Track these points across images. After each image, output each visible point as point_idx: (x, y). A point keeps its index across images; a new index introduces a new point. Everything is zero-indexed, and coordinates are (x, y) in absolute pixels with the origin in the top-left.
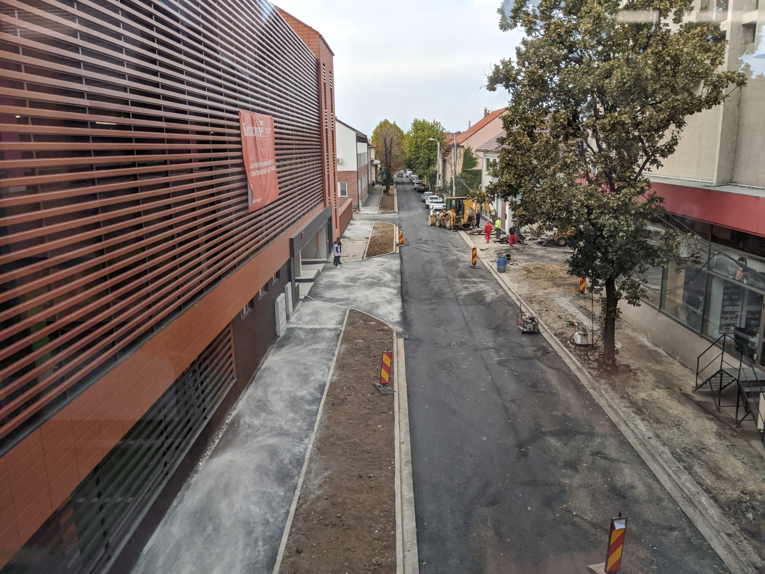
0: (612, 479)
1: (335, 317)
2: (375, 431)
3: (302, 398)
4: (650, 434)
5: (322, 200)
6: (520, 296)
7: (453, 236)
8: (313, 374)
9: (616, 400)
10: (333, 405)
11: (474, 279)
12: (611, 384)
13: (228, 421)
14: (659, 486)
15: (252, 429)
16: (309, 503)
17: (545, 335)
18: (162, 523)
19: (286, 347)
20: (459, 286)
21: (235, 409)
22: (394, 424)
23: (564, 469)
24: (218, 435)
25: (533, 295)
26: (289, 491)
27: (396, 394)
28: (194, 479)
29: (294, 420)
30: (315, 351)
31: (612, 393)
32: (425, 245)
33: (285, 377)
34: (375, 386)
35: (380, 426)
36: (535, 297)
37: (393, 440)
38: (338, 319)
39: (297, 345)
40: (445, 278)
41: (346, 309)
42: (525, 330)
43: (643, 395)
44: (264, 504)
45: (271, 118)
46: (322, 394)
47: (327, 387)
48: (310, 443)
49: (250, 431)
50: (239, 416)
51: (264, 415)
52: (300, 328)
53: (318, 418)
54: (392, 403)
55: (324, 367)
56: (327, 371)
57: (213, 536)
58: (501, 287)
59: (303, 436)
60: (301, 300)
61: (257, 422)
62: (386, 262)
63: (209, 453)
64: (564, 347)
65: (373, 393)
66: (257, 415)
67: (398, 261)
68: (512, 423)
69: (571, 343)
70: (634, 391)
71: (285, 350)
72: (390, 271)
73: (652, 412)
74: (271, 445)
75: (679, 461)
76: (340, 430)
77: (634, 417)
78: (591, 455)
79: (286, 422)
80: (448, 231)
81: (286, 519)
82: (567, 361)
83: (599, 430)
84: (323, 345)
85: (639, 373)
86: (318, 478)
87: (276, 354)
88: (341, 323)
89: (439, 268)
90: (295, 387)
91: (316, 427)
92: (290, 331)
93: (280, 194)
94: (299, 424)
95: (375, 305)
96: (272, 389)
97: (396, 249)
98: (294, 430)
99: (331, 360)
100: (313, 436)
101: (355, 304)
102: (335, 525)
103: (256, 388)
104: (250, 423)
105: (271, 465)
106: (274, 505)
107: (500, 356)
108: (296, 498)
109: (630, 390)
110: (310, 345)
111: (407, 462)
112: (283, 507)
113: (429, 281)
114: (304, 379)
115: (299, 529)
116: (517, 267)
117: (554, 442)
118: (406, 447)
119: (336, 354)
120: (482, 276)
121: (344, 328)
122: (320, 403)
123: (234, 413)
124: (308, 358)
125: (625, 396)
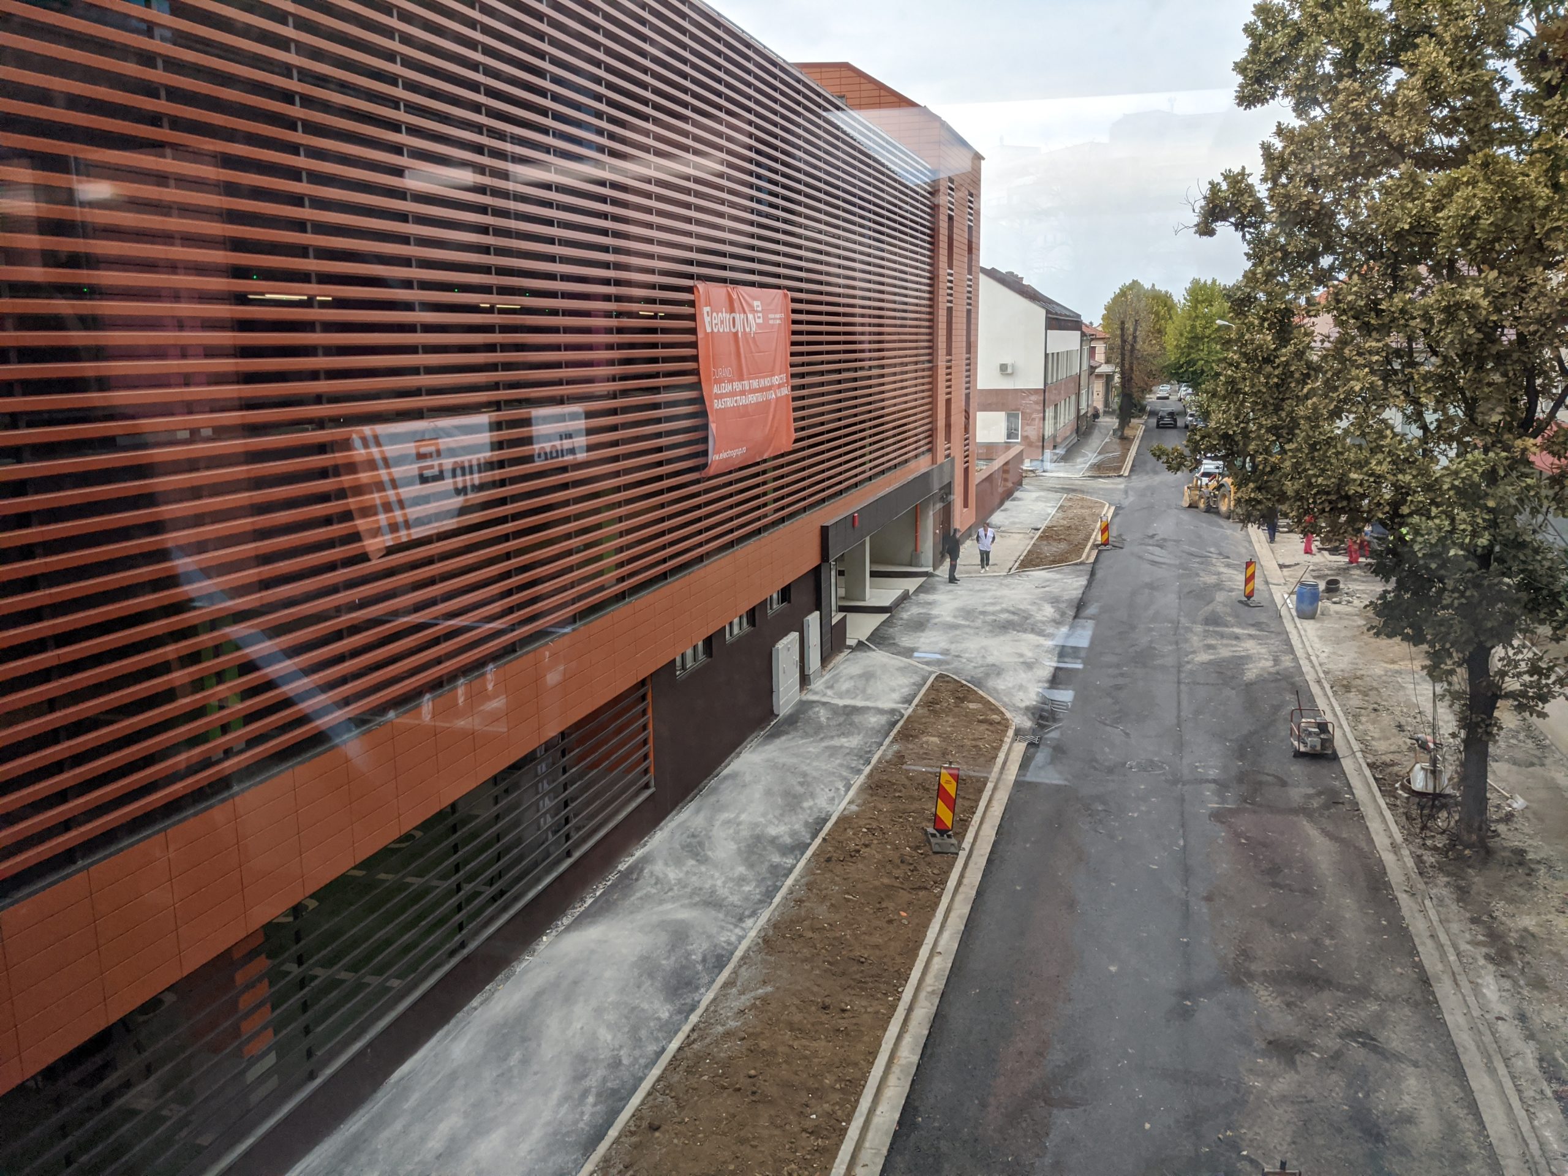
0: (1367, 1095)
1: (901, 686)
2: (890, 922)
3: (773, 841)
4: (1505, 1010)
5: (929, 450)
6: (1326, 673)
7: (1229, 532)
8: (812, 795)
9: (1455, 927)
10: (829, 860)
11: (1237, 630)
12: (1459, 888)
13: (622, 867)
14: (1476, 1128)
15: (659, 886)
16: (708, 1040)
17: (1347, 764)
18: (440, 1034)
19: (783, 738)
20: (1195, 641)
21: (645, 845)
22: (934, 915)
23: (1263, 1056)
24: (595, 890)
25: (1359, 673)
26: (680, 1012)
27: (963, 855)
28: (524, 964)
29: (742, 880)
30: (833, 751)
31: (1454, 907)
32: (1157, 550)
33: (757, 795)
34: (926, 833)
35: (903, 914)
36: (1361, 677)
37: (919, 944)
38: (906, 691)
39: (806, 735)
40: (1171, 622)
41: (931, 673)
42: (1302, 749)
43: (1528, 922)
44: (626, 1030)
45: (786, 295)
46: (814, 837)
47: (829, 825)
48: (754, 928)
49: (654, 891)
50: (645, 860)
51: (692, 862)
52: (824, 704)
53: (789, 882)
54: (947, 873)
55: (841, 785)
56: (843, 793)
57: (515, 1072)
58: (1291, 650)
59: (747, 913)
60: (850, 647)
61: (673, 874)
62: (1056, 581)
63: (566, 921)
64: (1378, 794)
65: (918, 847)
66: (678, 862)
67: (1083, 581)
68: (1187, 944)
69: (1403, 787)
70: (1511, 909)
71: (781, 741)
72: (1055, 601)
73: (1533, 961)
74: (683, 921)
75: (1549, 1081)
76: (822, 912)
77: (1483, 967)
78: (1341, 1037)
79: (725, 883)
80: (1222, 522)
81: (653, 1063)
82: (1375, 826)
83: (1385, 985)
84: (853, 742)
85: (1543, 870)
86: (743, 997)
87: (760, 749)
88: (908, 701)
89: (1168, 601)
90: (770, 816)
91: (777, 900)
92: (804, 706)
93: (796, 441)
94: (747, 888)
95: (997, 670)
96: (726, 815)
97: (1088, 555)
98: (735, 899)
99: (859, 772)
100: (765, 915)
101: (956, 664)
102: (739, 1090)
103: (698, 811)
104: (661, 875)
105: (668, 958)
106: (643, 1033)
107: (1224, 800)
108: (686, 1028)
109: (1500, 907)
110: (832, 737)
111: (933, 992)
112: (657, 1039)
113: (1133, 628)
114: (792, 802)
115: (670, 1087)
116: (1349, 609)
117: (1265, 996)
118: (942, 965)
119: (874, 761)
120: (1257, 625)
121: (910, 710)
122: (802, 854)
123: (639, 853)
124: (815, 764)
125: (1485, 918)
